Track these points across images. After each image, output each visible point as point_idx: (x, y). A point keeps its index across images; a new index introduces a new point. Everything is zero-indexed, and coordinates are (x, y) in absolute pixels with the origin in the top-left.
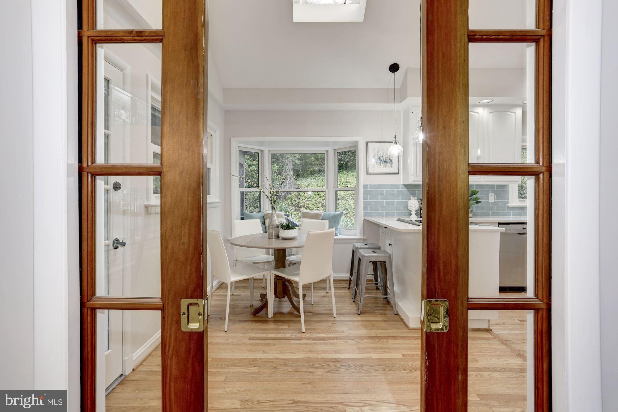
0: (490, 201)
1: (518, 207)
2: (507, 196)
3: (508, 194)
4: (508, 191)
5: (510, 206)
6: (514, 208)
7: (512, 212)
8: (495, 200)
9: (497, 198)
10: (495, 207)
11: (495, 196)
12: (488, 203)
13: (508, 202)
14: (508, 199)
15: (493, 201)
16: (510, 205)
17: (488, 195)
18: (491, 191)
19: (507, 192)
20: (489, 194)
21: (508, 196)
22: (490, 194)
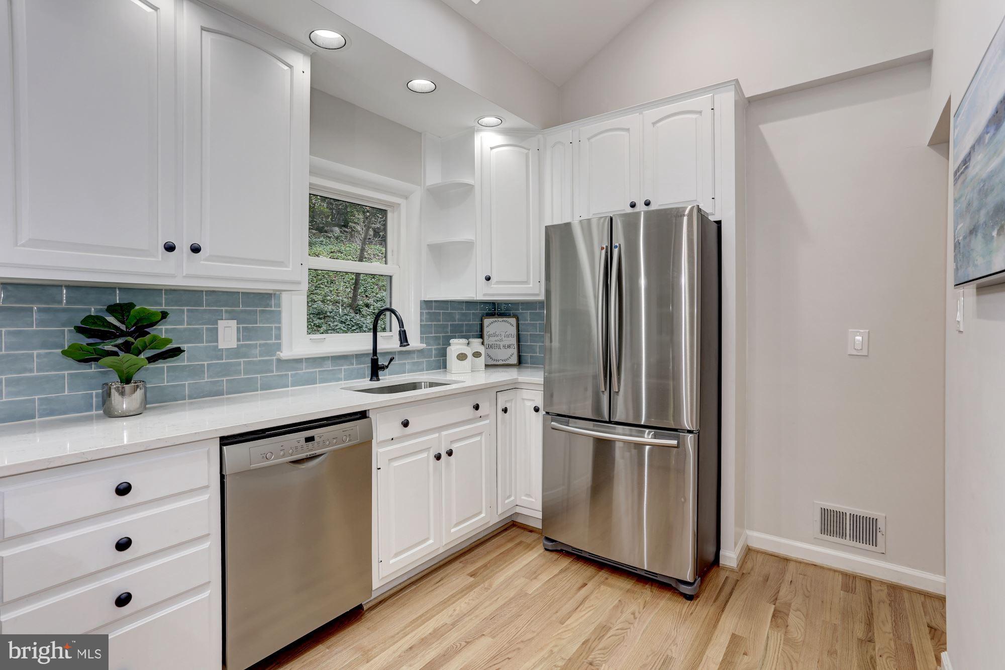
0: (222, 345)
1: (307, 359)
2: (275, 327)
3: (280, 322)
4: (280, 312)
5: (284, 358)
6: (297, 362)
7: (291, 375)
8: (238, 340)
9: (245, 333)
10: (239, 364)
11: (238, 329)
12: (218, 353)
13: (279, 347)
14: (278, 337)
15: (233, 344)
16: (286, 354)
17: (217, 324)
18: (226, 311)
19: (276, 316)
20: (219, 322)
21: (279, 329)
22: (222, 324)
